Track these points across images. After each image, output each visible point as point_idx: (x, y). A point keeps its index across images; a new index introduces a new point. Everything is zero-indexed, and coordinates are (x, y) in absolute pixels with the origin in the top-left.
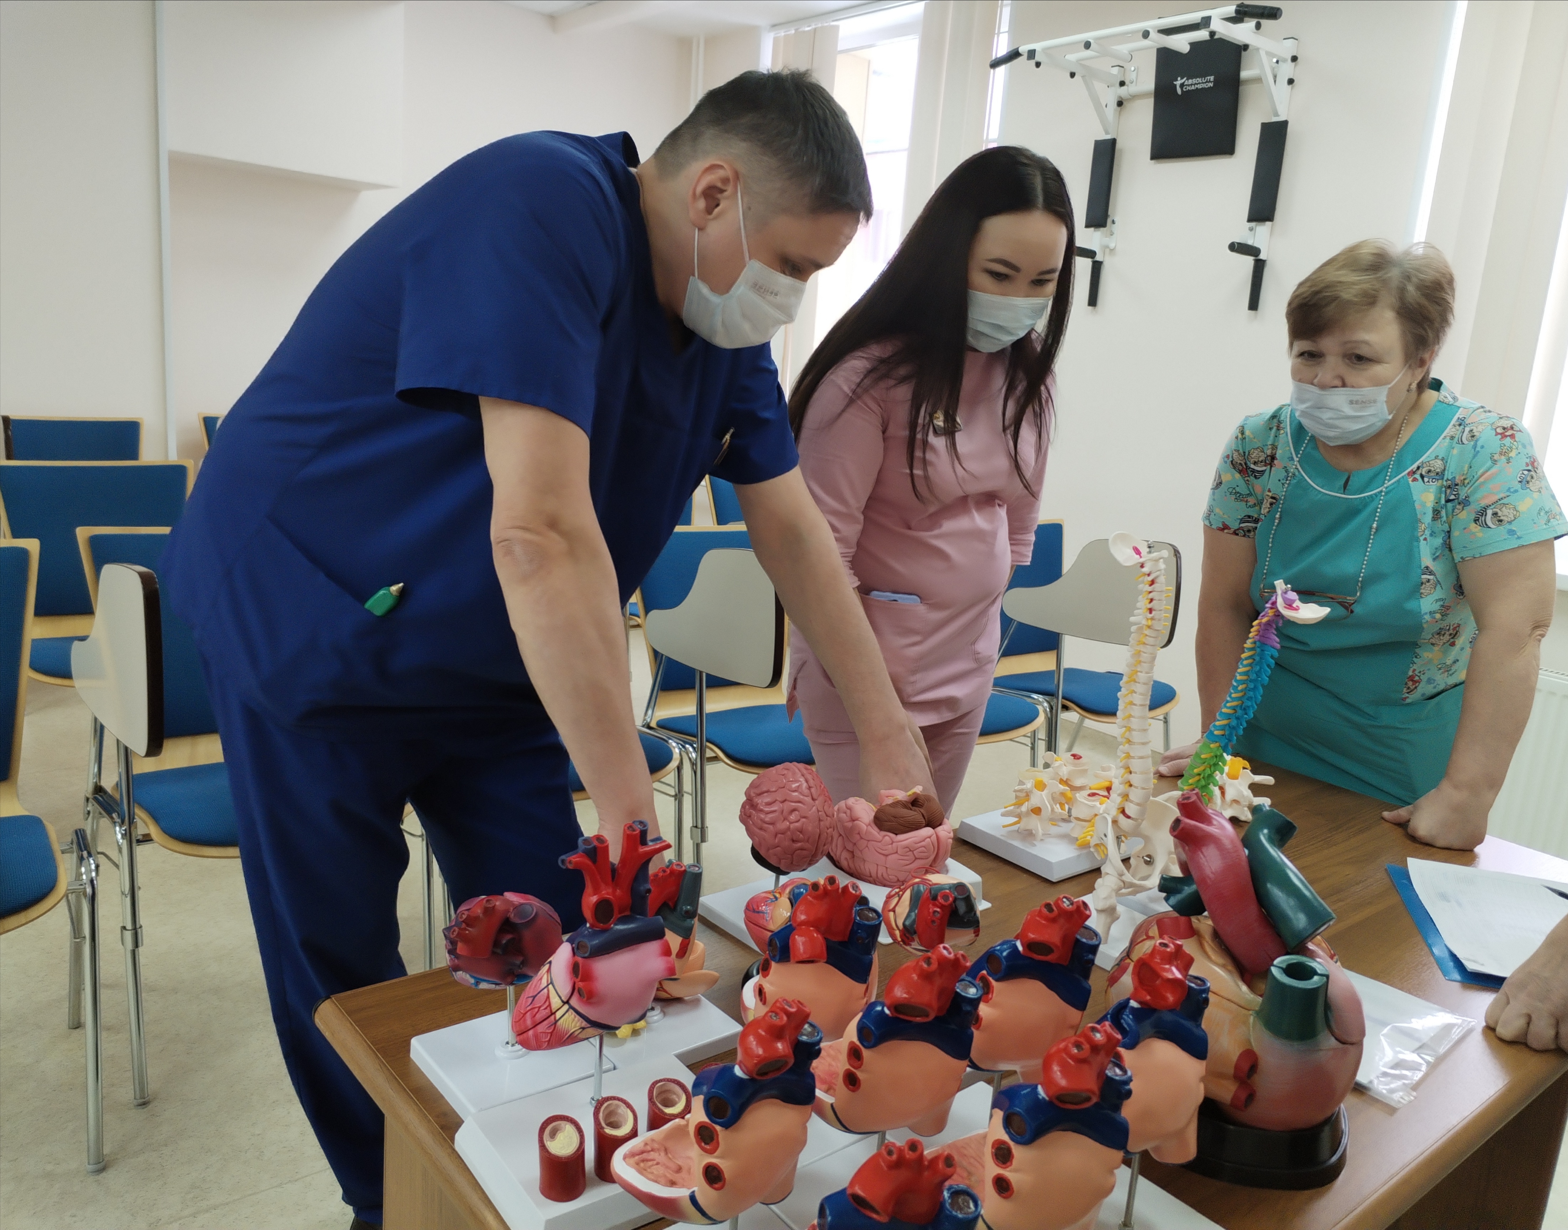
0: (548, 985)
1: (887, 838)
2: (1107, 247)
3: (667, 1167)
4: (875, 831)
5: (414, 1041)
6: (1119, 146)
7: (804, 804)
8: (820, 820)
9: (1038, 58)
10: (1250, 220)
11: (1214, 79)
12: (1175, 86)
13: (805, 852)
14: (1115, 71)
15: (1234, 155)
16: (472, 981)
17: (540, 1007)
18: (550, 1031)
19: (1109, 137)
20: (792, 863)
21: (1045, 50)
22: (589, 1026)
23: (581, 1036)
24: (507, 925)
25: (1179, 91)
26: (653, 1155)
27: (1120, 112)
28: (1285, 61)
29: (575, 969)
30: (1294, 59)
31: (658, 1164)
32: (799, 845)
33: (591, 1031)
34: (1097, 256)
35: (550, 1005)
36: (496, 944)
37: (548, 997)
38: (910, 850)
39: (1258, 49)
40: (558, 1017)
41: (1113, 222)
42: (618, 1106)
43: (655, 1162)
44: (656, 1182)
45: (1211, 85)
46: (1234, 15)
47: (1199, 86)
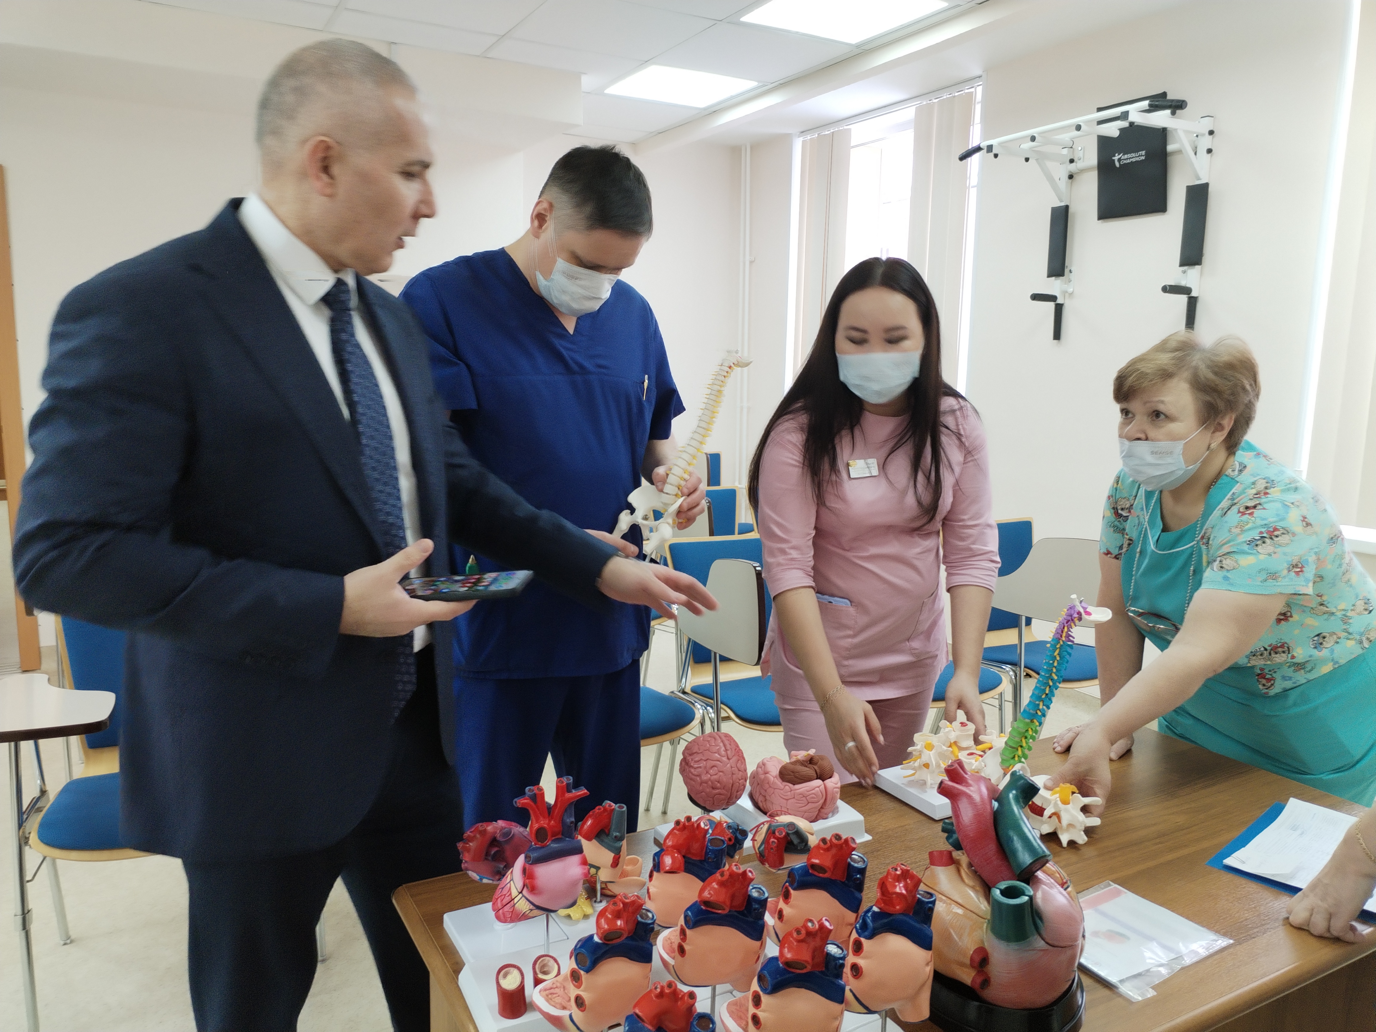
0: (510, 881)
1: (787, 787)
2: (1067, 292)
3: (564, 998)
4: (779, 782)
5: (446, 916)
6: (1071, 210)
7: (721, 763)
8: (733, 774)
9: (995, 151)
10: (1182, 264)
11: (1146, 153)
12: (1114, 160)
13: (723, 797)
14: (1065, 151)
15: (1167, 213)
16: (478, 878)
17: (505, 895)
18: (512, 910)
19: (1063, 204)
20: (714, 804)
21: (1000, 144)
22: (535, 908)
23: (531, 915)
24: (494, 842)
25: (1117, 165)
26: (557, 990)
27: (1071, 183)
28: (1203, 135)
29: (524, 871)
30: (1211, 133)
31: (559, 996)
32: (717, 791)
33: (536, 912)
34: (1058, 300)
35: (511, 894)
36: (487, 854)
37: (510, 888)
38: (804, 797)
39: (1176, 130)
40: (515, 902)
41: (1071, 271)
42: (549, 961)
43: (557, 995)
44: (554, 1006)
45: (1143, 158)
46: (1148, 108)
47: (1134, 160)
